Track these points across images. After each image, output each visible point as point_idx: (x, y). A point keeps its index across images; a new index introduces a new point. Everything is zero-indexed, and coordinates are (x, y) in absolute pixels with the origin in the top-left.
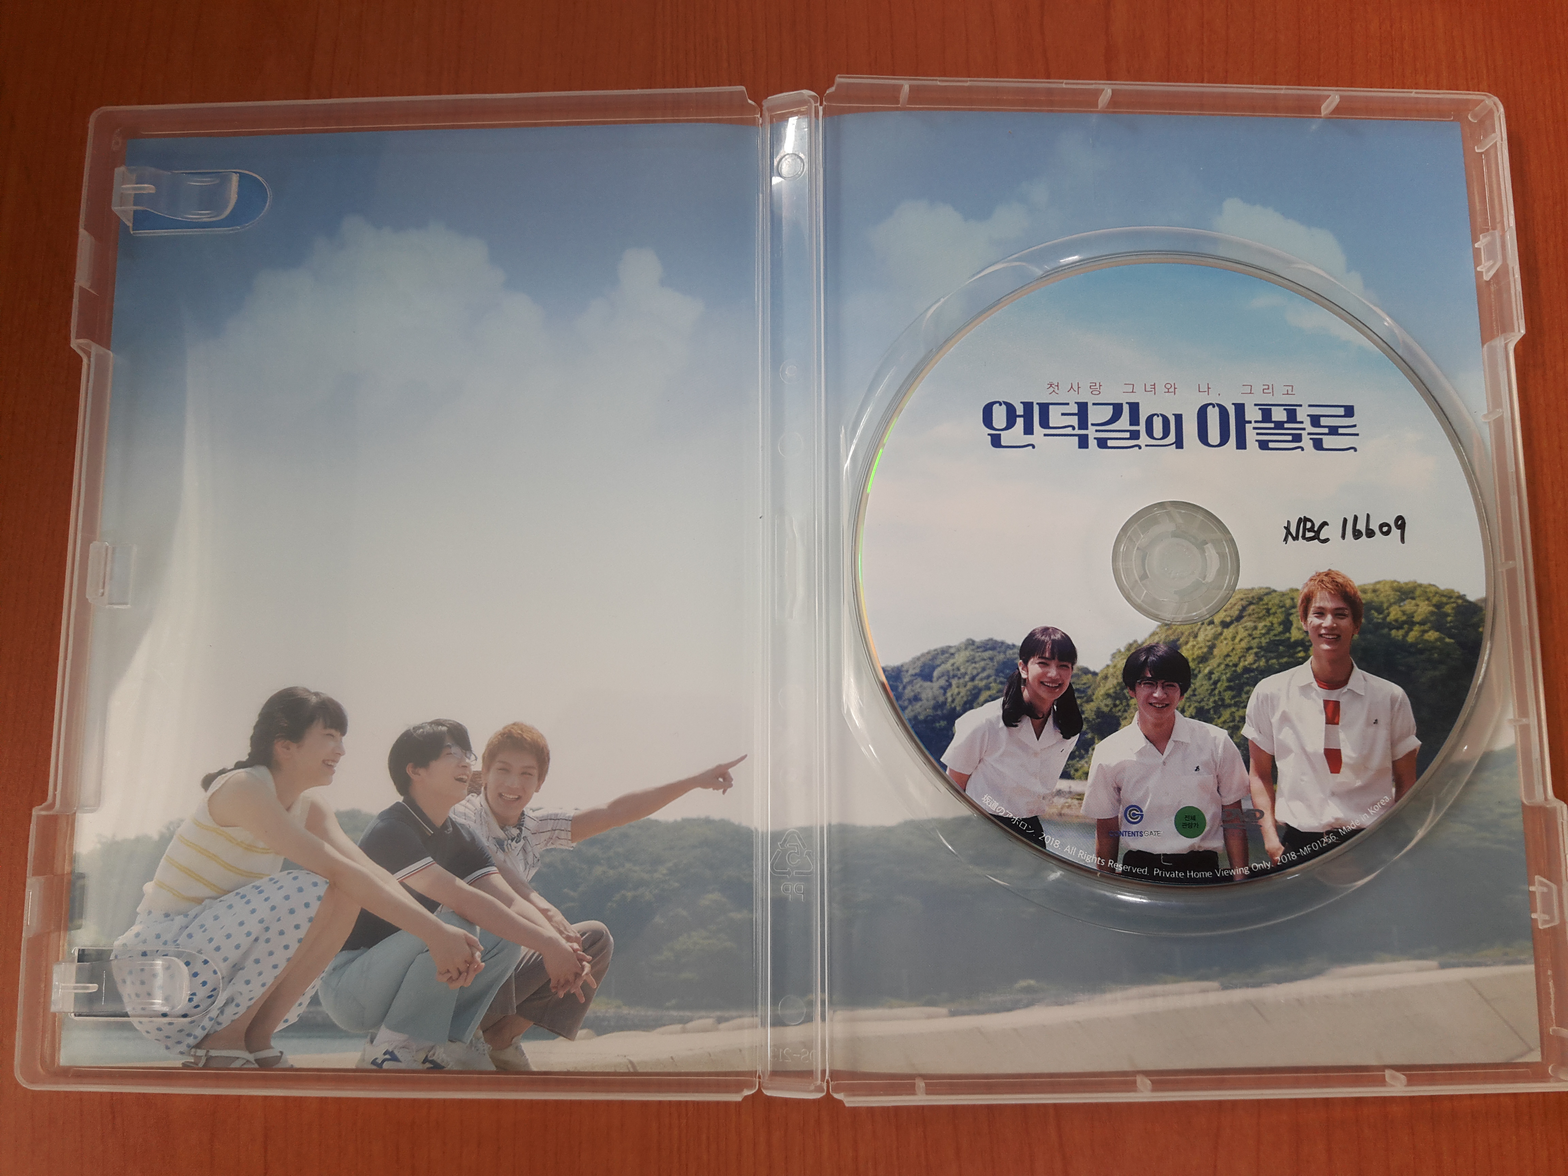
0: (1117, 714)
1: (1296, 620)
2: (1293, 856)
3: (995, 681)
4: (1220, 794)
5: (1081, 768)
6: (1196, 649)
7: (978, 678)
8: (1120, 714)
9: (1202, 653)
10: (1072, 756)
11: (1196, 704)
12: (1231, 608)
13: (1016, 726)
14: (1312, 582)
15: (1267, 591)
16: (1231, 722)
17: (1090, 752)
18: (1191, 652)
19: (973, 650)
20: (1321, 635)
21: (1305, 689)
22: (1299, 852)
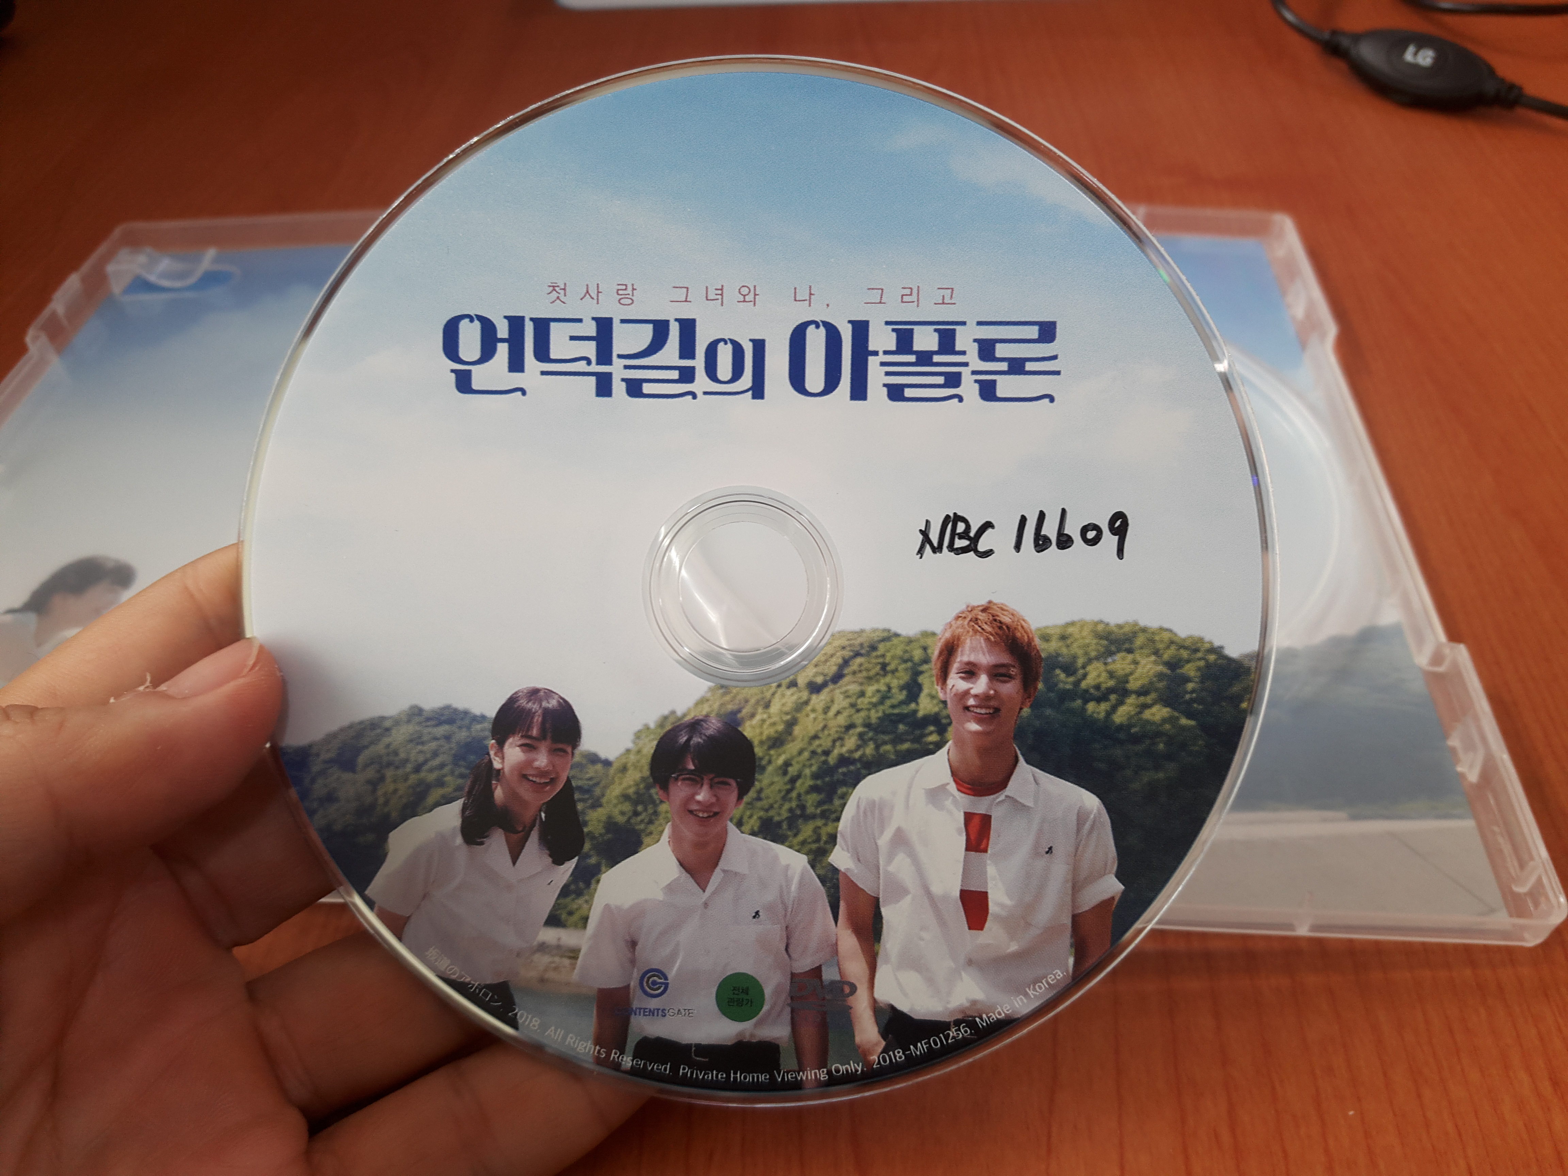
0: (637, 827)
1: (928, 682)
2: (899, 1055)
3: (452, 773)
4: (790, 956)
5: (577, 909)
6: (765, 727)
7: (425, 768)
8: (642, 826)
9: (776, 732)
10: (565, 892)
11: (762, 813)
12: (826, 661)
13: (482, 843)
14: (960, 622)
15: (886, 634)
16: (814, 842)
17: (593, 886)
18: (758, 731)
19: (420, 723)
20: (967, 708)
21: (935, 795)
22: (910, 1050)
